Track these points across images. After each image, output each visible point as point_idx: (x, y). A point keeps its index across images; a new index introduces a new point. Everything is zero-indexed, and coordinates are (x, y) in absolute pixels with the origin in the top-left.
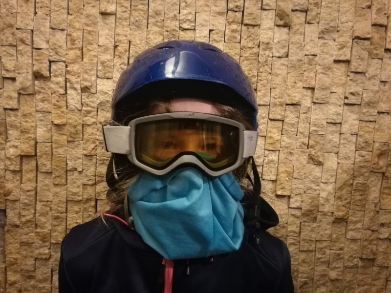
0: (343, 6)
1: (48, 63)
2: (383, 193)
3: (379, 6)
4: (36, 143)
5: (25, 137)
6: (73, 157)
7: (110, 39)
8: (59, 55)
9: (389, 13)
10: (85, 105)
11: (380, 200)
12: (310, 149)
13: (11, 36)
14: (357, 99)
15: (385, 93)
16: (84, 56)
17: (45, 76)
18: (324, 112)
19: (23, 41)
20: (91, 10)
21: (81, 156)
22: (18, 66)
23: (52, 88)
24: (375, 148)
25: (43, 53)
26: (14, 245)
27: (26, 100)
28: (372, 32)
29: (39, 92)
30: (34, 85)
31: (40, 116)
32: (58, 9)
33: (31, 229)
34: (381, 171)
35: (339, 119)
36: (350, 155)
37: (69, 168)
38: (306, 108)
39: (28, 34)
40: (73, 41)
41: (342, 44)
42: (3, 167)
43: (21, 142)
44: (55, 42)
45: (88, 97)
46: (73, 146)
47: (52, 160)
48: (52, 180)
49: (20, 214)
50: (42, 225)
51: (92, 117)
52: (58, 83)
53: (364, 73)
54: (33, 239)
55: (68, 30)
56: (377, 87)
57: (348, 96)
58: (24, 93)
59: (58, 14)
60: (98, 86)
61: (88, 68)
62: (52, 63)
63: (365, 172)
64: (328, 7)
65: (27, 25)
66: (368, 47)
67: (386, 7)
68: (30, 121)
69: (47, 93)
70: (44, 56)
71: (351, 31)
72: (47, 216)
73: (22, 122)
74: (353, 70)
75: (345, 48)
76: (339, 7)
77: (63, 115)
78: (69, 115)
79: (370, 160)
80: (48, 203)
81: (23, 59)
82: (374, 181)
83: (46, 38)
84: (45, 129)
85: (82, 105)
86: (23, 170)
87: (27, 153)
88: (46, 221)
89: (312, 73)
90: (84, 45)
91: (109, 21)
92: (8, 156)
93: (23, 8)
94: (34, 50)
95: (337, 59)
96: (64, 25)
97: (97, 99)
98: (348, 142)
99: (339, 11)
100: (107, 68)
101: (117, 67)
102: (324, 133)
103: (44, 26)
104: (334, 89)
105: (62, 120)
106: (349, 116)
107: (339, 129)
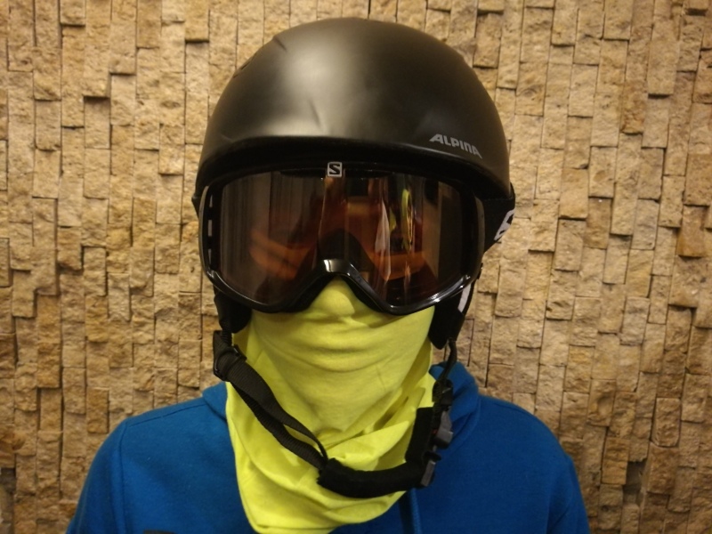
0: (544, 165)
1: (80, 249)
2: (608, 458)
3: (600, 168)
4: (62, 368)
5: (45, 361)
6: (119, 391)
7: (175, 213)
8: (95, 238)
9: (617, 179)
10: (136, 314)
11: (601, 469)
12: (489, 388)
13: (24, 208)
14: (565, 312)
15: (611, 303)
16: (135, 239)
17: (75, 269)
18: (513, 330)
19: (42, 216)
20: (145, 168)
21: (131, 391)
22: (34, 254)
23: (85, 287)
24: (594, 388)
25: (72, 235)
26: (28, 522)
27: (47, 304)
28: (589, 209)
29: (66, 292)
30: (58, 282)
31: (69, 328)
32: (94, 168)
33: (53, 499)
34: (602, 424)
35: (537, 342)
36: (554, 398)
37: (111, 409)
38: (483, 324)
39: (50, 205)
40: (118, 216)
41: (541, 227)
42: (10, 404)
43: (38, 368)
44: (90, 218)
45: (140, 302)
46: (118, 375)
47: (85, 396)
48: (85, 425)
49: (36, 475)
50: (69, 494)
51: (147, 332)
52: (95, 280)
53: (578, 272)
54: (57, 515)
55: (111, 199)
56: (598, 292)
57: (551, 307)
58: (43, 293)
59: (95, 176)
60: (156, 286)
61: (140, 259)
62: (86, 250)
63: (578, 425)
64: (518, 168)
65: (49, 191)
66: (582, 232)
67: (612, 169)
68: (52, 335)
69: (77, 294)
70: (74, 238)
71: (556, 206)
72: (78, 480)
73: (40, 337)
74: (558, 268)
75: (546, 232)
76: (537, 167)
77: (103, 327)
78: (111, 329)
79: (586, 406)
80: (78, 461)
81: (43, 242)
82: (593, 438)
83: (76, 210)
84: (75, 347)
85: (131, 313)
86: (42, 410)
87: (48, 384)
88: (76, 487)
89: (494, 269)
90: (135, 223)
91: (173, 186)
92: (18, 389)
93: (44, 165)
94: (59, 229)
95: (533, 249)
96: (104, 192)
97: (155, 304)
98: (552, 377)
99: (536, 174)
100: (169, 258)
101: (185, 257)
102: (512, 363)
103: (74, 193)
104: (529, 295)
105: (101, 335)
106: (554, 337)
107: (537, 357)
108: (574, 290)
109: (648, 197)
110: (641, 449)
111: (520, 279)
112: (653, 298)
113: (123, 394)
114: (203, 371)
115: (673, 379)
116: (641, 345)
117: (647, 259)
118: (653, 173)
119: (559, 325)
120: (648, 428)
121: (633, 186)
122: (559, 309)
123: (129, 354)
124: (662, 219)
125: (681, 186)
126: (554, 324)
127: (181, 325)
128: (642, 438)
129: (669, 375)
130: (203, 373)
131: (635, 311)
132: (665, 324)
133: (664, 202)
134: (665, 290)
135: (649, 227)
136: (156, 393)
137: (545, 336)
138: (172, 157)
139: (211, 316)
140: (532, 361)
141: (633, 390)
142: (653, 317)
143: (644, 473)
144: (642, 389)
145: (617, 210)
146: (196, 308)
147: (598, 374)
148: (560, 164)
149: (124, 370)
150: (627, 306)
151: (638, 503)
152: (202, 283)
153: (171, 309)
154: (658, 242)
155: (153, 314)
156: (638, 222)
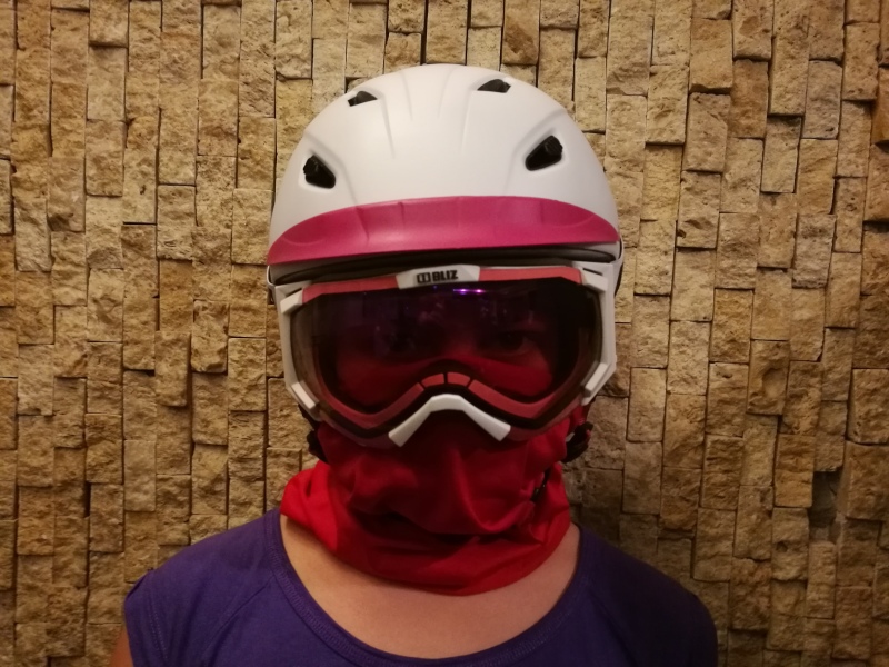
108: (717, 201)
109: (825, 56)
110: (833, 450)
111: (635, 188)
112: (839, 213)
113: (38, 386)
114: (159, 344)
115: (877, 338)
116: (825, 287)
117: (828, 153)
118: (830, 20)
119: (698, 257)
120: (842, 417)
121: (800, 39)
122: (696, 231)
123: (48, 324)
124: (848, 88)
125: (873, 37)
126: (690, 256)
127: (128, 275)
128: (833, 434)
129: (871, 332)
130: (160, 347)
131: (814, 233)
132: (861, 253)
133: (849, 64)
134: (857, 199)
135: (830, 102)
136: (88, 382)
137: (676, 275)
138: (108, 18)
139: (170, 259)
140: (659, 316)
141: (815, 358)
142: (841, 241)
143: (839, 491)
144: (830, 354)
145: (777, 77)
146: (149, 247)
147: (762, 332)
148: (689, 12)
149: (43, 348)
150: (801, 225)
151: (832, 539)
152: (157, 208)
153: (111, 251)
154: (843, 126)
155: (84, 258)
156: (812, 94)
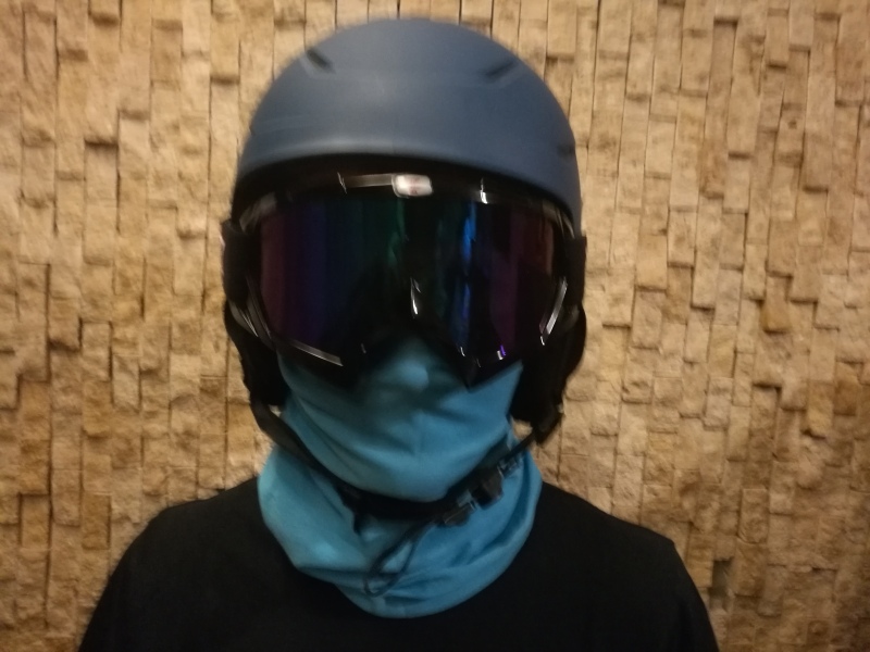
0: (619, 230)
1: (77, 324)
2: (693, 558)
3: (679, 233)
4: (51, 470)
5: (30, 461)
6: (124, 496)
7: (196, 281)
8: (99, 311)
9: (697, 246)
10: (147, 401)
12: (561, 480)
13: (8, 274)
14: (644, 394)
15: (693, 383)
16: (146, 310)
17: (69, 344)
18: (586, 415)
19: (31, 284)
21: (139, 496)
22: (20, 329)
23: (84, 370)
24: (676, 479)
25: (67, 307)
27: (34, 392)
28: (668, 278)
29: (58, 376)
30: (48, 363)
31: (61, 421)
32: (97, 228)
33: (37, 632)
34: (686, 519)
35: (613, 427)
36: (632, 491)
37: (114, 518)
39: (40, 270)
40: (126, 284)
41: (616, 299)
43: (21, 470)
44: (92, 288)
45: (153, 387)
46: (124, 476)
47: (80, 504)
48: (80, 539)
49: (15, 604)
50: (58, 625)
51: (160, 423)
52: (97, 361)
53: (657, 348)
55: (119, 265)
56: (679, 371)
57: (628, 388)
58: (29, 378)
59: (99, 238)
60: (172, 367)
61: (154, 336)
62: (84, 324)
63: (659, 522)
64: (591, 233)
66: (662, 304)
67: (692, 234)
68: (39, 428)
69: (73, 379)
70: (72, 311)
71: (633, 277)
72: (69, 608)
73: (25, 432)
74: (636, 344)
75: (622, 306)
76: (611, 233)
77: (105, 418)
78: (116, 420)
79: (668, 499)
80: (71, 583)
81: (31, 316)
82: (676, 536)
83: (75, 278)
84: (69, 444)
85: (141, 400)
86: (24, 522)
87: (34, 489)
88: (66, 616)
90: (147, 292)
91: (194, 249)
93: (34, 223)
94: (51, 300)
95: (607, 322)
97: (171, 391)
98: (630, 468)
99: (611, 240)
100: (189, 335)
101: (208, 334)
102: (586, 453)
104: (604, 375)
105: (102, 428)
106: (632, 422)
107: (613, 445)
108: (653, 369)
109: (730, 265)
110: (727, 545)
111: (594, 358)
112: (737, 377)
113: (129, 500)
114: (229, 469)
115: (759, 467)
116: (726, 429)
117: (730, 335)
118: (734, 239)
119: (637, 408)
120: (734, 521)
121: (714, 253)
122: (637, 390)
123: (137, 450)
124: (745, 289)
125: (763, 254)
126: (632, 407)
127: (203, 415)
128: (729, 533)
129: (756, 462)
131: (719, 391)
132: (750, 406)
133: (747, 269)
134: (749, 368)
135: (732, 298)
136: (171, 498)
137: (622, 420)
138: (193, 213)
139: (239, 404)
140: (607, 449)
141: (717, 480)
142: (737, 398)
143: (731, 573)
144: (728, 478)
145: (699, 280)
146: (221, 393)
147: (680, 463)
148: (637, 230)
149: (131, 470)
150: (710, 386)
151: (724, 607)
152: (228, 362)
153: (190, 396)
154: (742, 316)
155: (167, 401)
156: (721, 293)
